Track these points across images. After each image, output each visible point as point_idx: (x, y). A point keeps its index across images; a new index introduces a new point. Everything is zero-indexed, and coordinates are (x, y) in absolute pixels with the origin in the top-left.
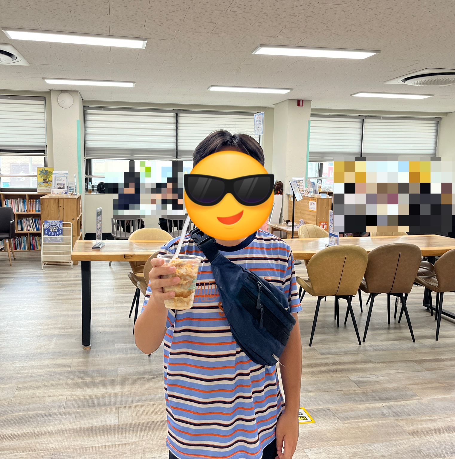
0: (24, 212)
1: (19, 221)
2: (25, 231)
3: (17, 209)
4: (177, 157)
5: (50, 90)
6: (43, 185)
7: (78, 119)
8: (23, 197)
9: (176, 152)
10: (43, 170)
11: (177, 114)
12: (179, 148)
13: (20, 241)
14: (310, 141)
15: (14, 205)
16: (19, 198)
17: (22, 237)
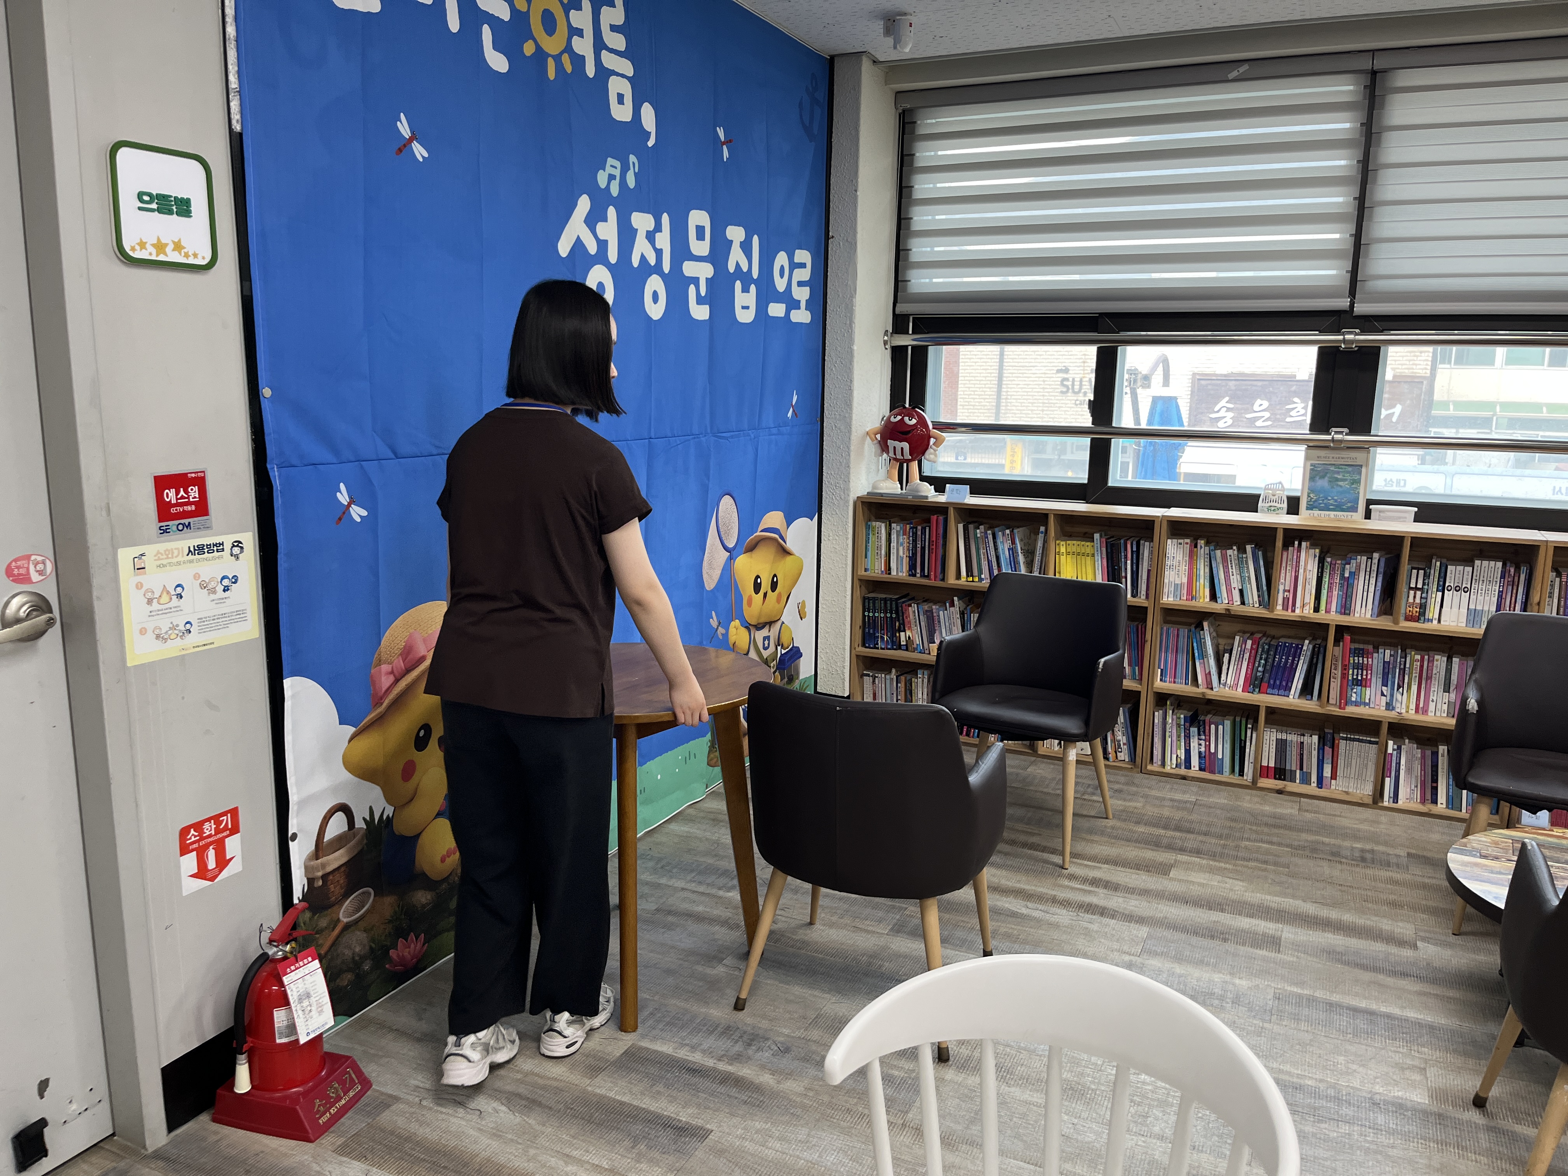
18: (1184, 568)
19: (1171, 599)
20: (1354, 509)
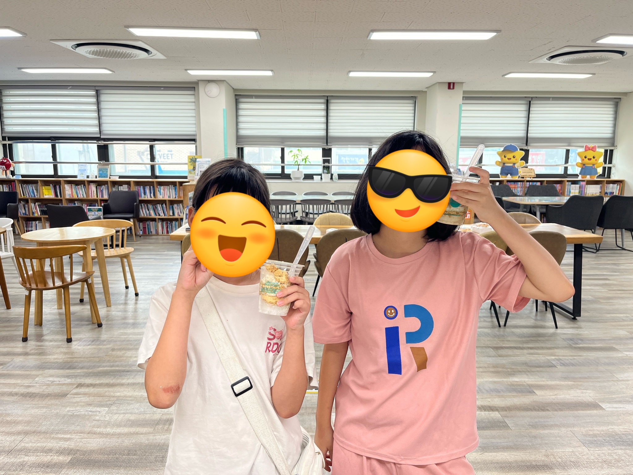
0: (175, 198)
1: (171, 206)
2: (176, 216)
3: (169, 195)
4: (327, 144)
5: (198, 80)
6: (193, 173)
7: (225, 108)
8: (174, 184)
9: (327, 139)
10: (193, 158)
11: (327, 101)
12: (329, 134)
13: (171, 225)
14: (461, 126)
15: (166, 191)
16: (170, 184)
17: (174, 222)
18: (70, 190)
19: (68, 197)
20: (107, 177)
